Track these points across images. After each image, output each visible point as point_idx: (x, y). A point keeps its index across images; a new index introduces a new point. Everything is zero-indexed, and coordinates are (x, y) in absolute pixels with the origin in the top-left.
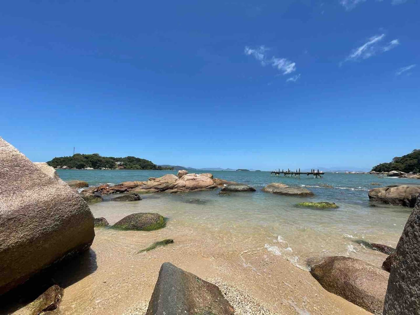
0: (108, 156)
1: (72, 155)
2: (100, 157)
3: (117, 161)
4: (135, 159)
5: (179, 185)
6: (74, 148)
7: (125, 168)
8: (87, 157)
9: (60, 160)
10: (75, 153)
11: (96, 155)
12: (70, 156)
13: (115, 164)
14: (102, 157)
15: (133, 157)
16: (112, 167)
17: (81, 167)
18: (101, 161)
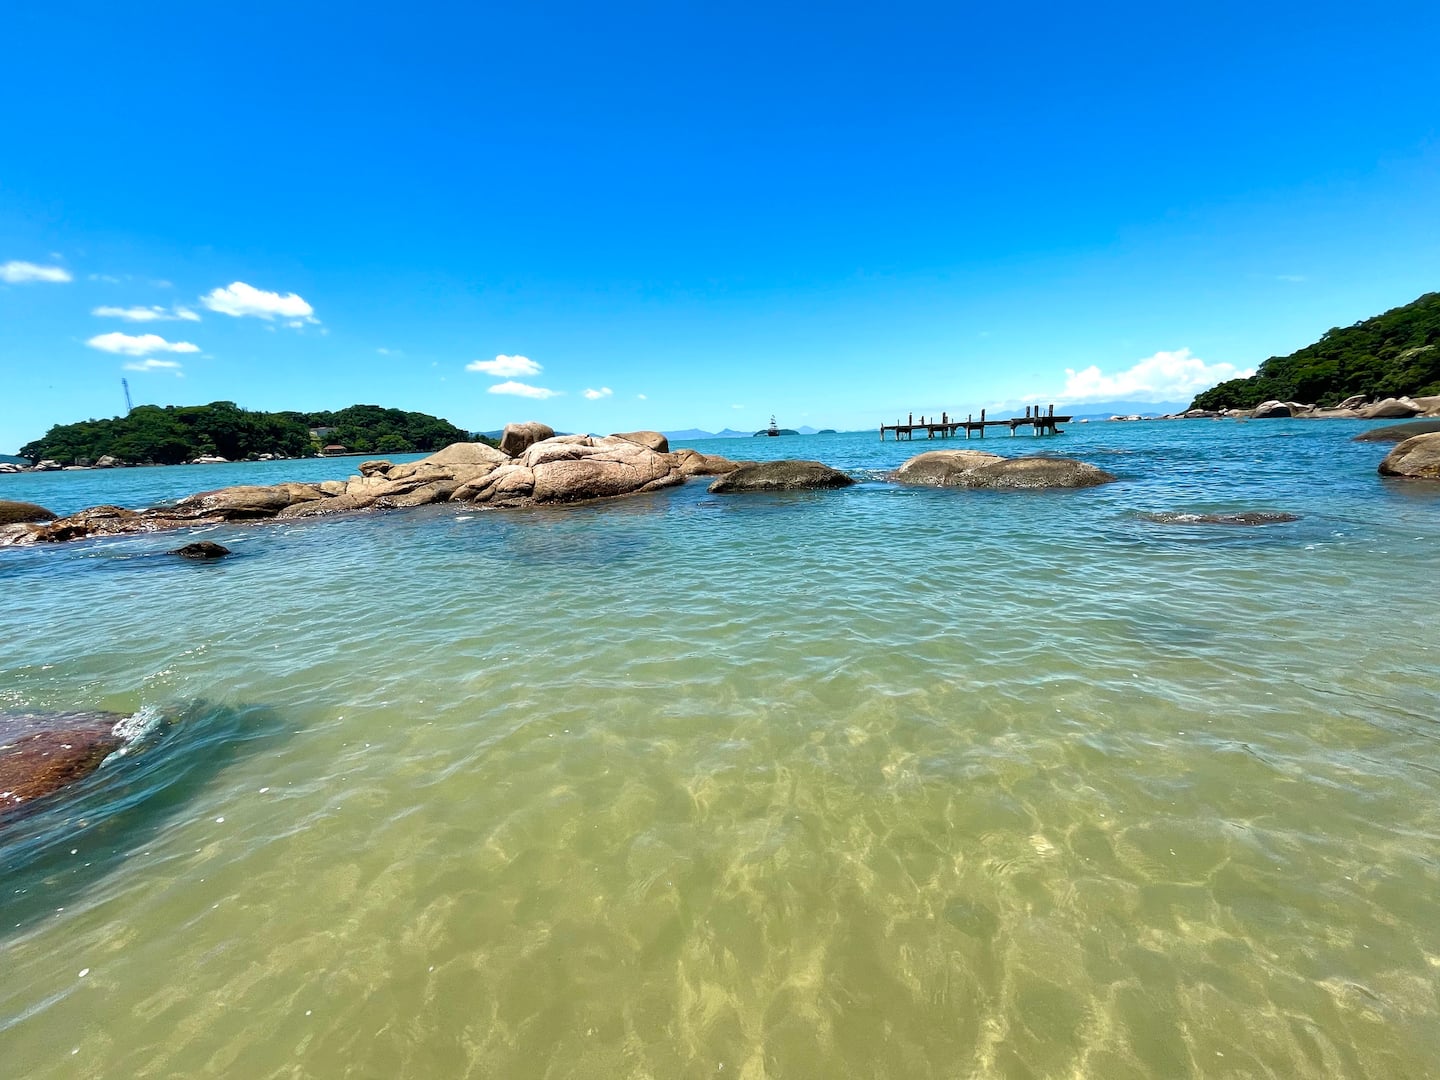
0: (275, 408)
1: (124, 414)
2: (242, 414)
3: (315, 425)
4: (381, 414)
5: (499, 488)
6: (125, 382)
7: (350, 450)
8: (189, 417)
9: (80, 433)
10: (136, 404)
11: (224, 408)
12: (117, 418)
13: (309, 437)
14: (247, 413)
15: (374, 408)
16: (300, 451)
17: (174, 454)
18: (250, 428)
